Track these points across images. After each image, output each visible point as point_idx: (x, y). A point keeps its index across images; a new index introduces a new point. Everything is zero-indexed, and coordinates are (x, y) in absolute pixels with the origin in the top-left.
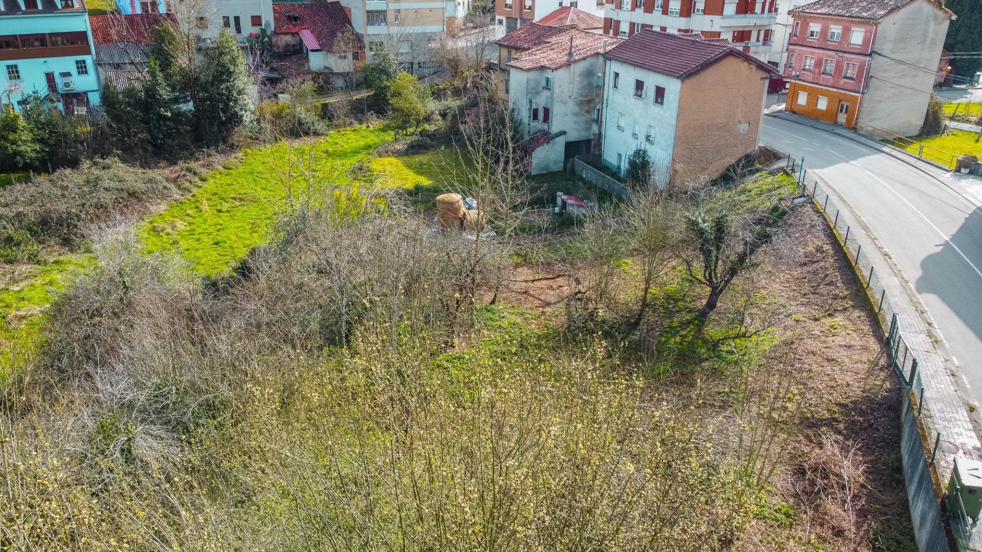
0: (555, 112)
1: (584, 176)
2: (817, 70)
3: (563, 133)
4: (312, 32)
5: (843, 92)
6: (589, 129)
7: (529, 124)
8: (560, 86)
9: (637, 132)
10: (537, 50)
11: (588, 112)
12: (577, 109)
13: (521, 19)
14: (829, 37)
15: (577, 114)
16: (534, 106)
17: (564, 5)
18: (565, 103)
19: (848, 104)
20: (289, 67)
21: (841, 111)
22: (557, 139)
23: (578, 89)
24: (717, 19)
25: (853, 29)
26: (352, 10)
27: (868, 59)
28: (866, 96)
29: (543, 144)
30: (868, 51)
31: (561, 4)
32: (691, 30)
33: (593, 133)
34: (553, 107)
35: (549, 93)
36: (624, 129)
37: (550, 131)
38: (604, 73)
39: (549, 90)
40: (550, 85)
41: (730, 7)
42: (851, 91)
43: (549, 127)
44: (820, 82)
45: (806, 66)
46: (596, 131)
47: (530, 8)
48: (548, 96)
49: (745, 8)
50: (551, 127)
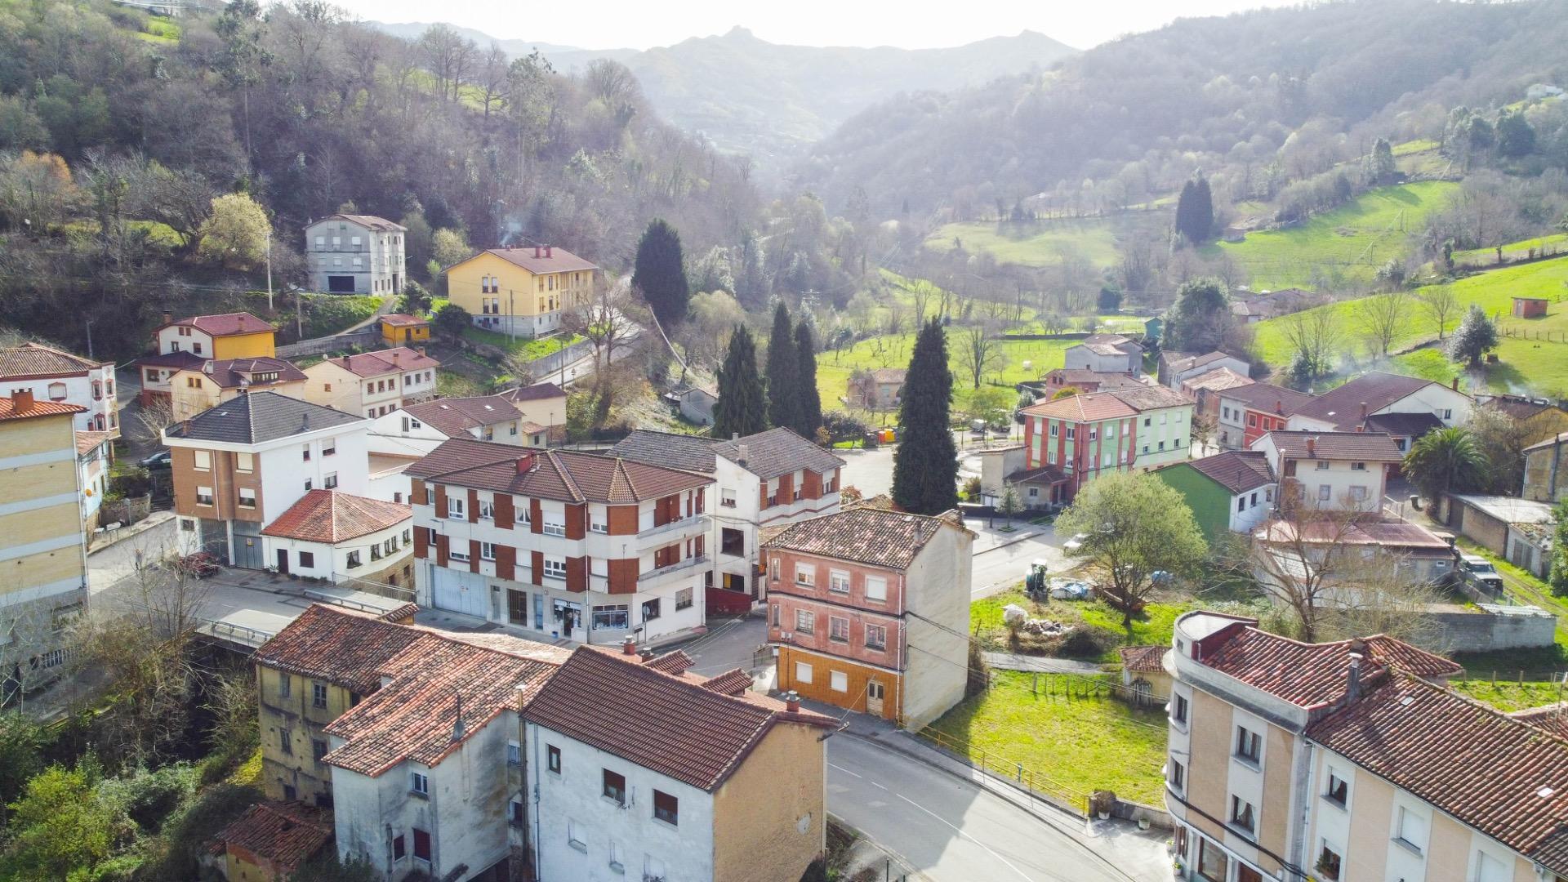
0: (441, 839)
2: (821, 633)
3: (461, 870)
5: (870, 667)
6: (502, 841)
7: (390, 872)
8: (447, 789)
9: (619, 858)
10: (371, 706)
11: (498, 813)
12: (480, 817)
13: (233, 521)
14: (831, 587)
15: (480, 826)
16: (396, 834)
17: (314, 487)
18: (458, 815)
19: (881, 684)
21: (872, 694)
23: (478, 781)
24: (630, 539)
25: (867, 577)
27: (900, 621)
28: (907, 674)
30: (896, 609)
31: (308, 485)
32: (589, 558)
33: (512, 847)
34: (437, 830)
35: (425, 805)
36: (588, 849)
37: (435, 874)
38: (524, 743)
39: (425, 798)
40: (426, 790)
41: (646, 519)
42: (882, 666)
43: (431, 865)
44: (830, 650)
45: (802, 625)
46: (520, 842)
47: (252, 502)
48: (422, 810)
49: (666, 513)
50: (434, 865)
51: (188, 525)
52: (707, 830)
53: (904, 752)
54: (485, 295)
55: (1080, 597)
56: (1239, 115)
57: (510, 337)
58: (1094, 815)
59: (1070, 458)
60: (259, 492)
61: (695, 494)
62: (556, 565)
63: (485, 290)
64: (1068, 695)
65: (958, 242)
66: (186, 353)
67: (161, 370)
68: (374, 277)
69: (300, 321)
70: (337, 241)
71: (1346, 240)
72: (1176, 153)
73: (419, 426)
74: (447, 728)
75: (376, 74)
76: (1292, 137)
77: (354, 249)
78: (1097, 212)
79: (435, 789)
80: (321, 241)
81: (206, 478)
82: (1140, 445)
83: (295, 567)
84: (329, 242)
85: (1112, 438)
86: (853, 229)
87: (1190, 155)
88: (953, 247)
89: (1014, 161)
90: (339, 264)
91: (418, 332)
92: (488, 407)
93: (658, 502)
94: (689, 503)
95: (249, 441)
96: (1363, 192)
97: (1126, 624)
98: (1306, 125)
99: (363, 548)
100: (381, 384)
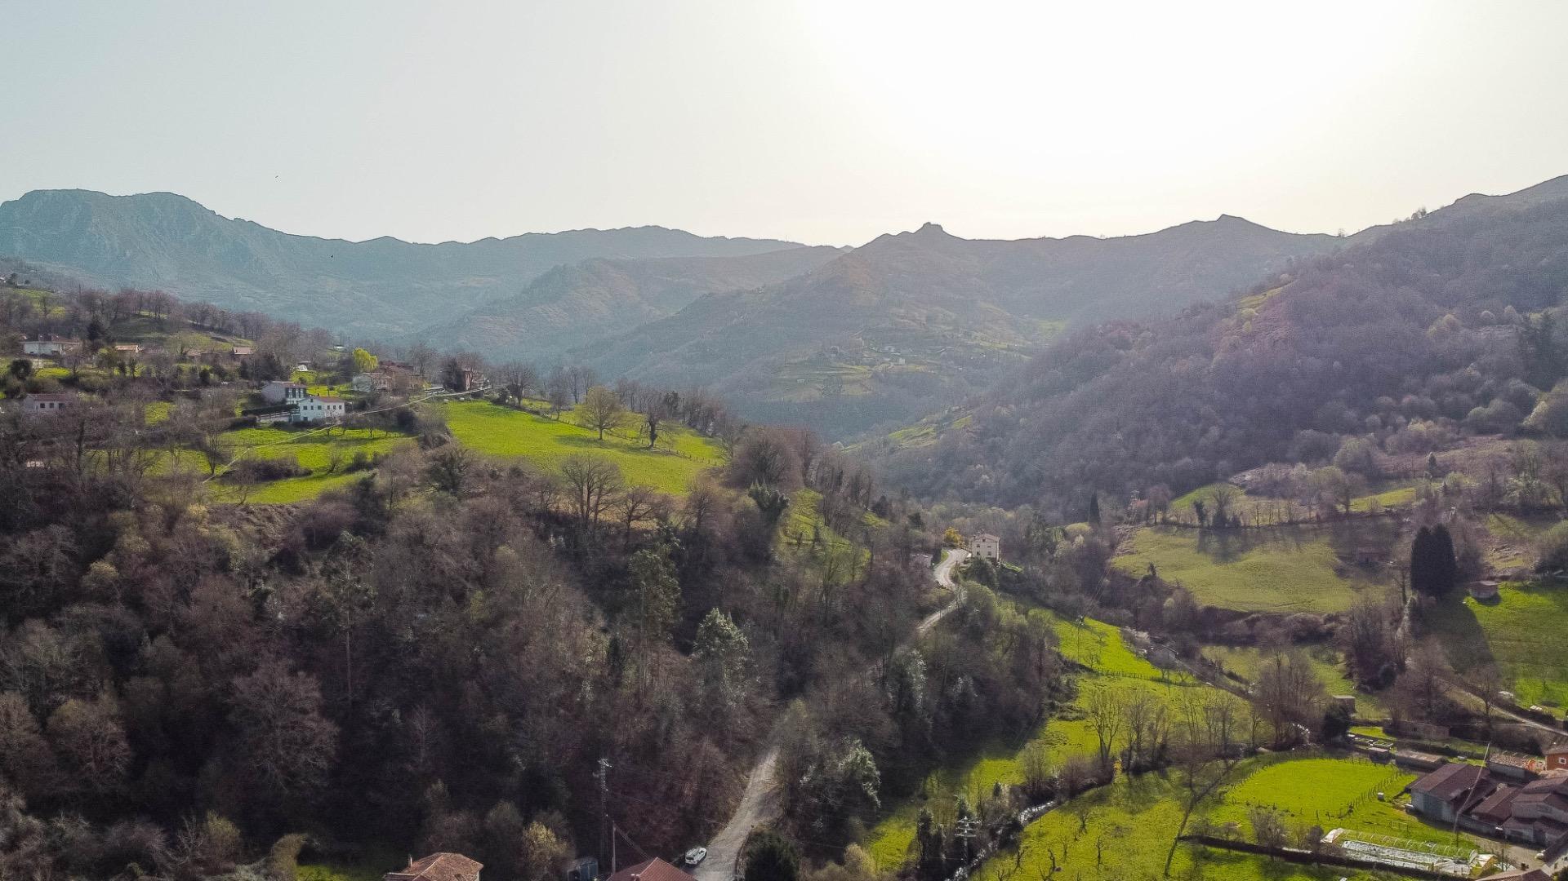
56: (1472, 371)
65: (1152, 568)
72: (1401, 419)
76: (1541, 407)
78: (1313, 515)
87: (1418, 426)
88: (1145, 572)
89: (1214, 431)
98: (1556, 389)
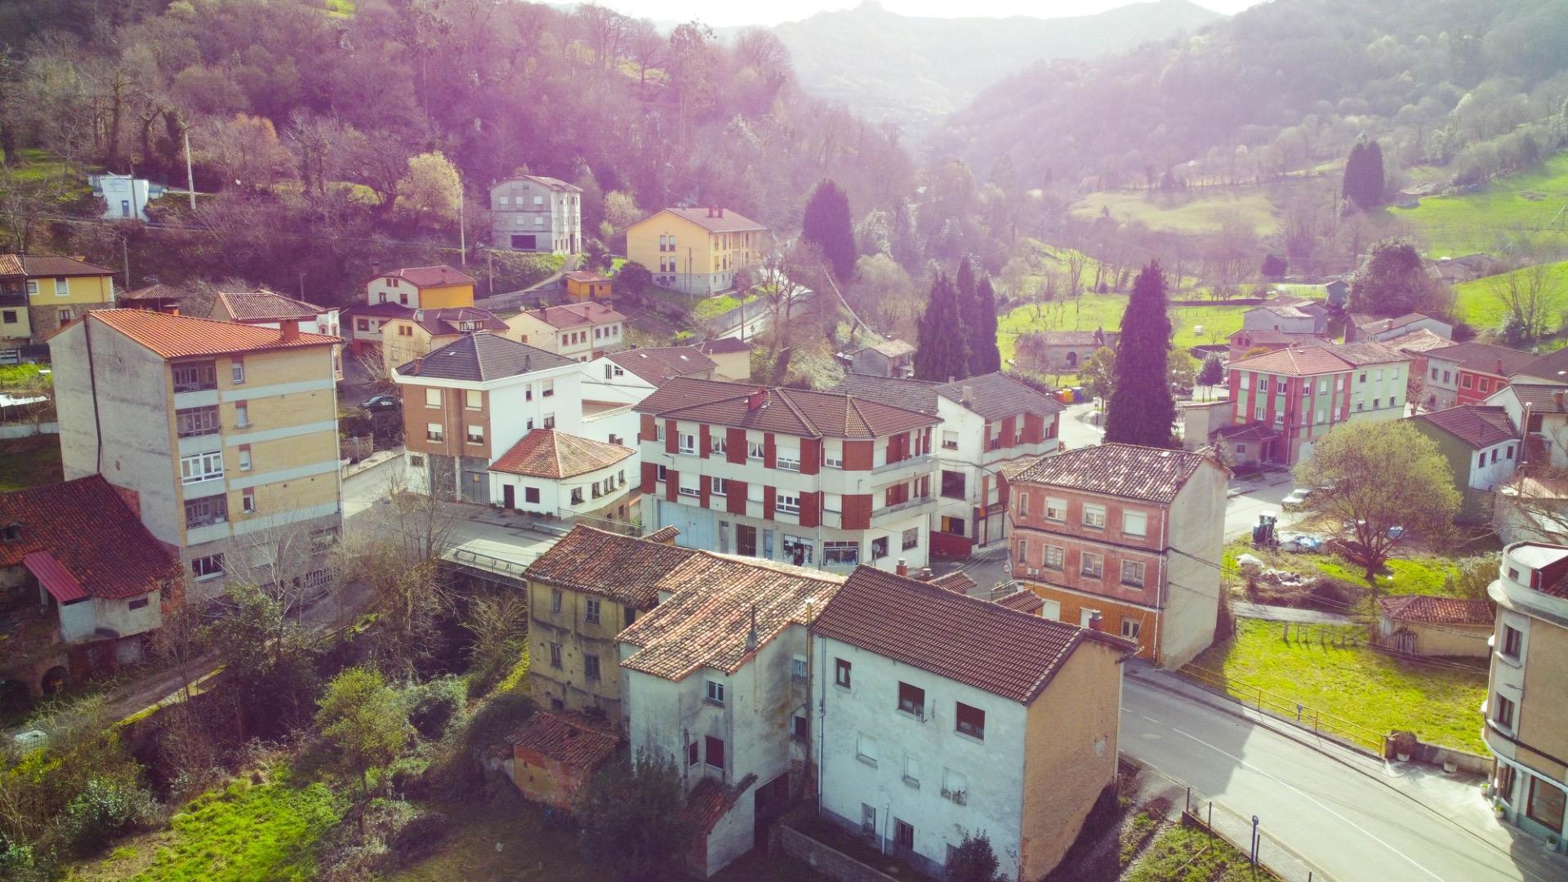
0: (735, 747)
1: (813, 862)
2: (1072, 569)
3: (750, 779)
4: (56, 557)
5: (1126, 604)
6: (785, 754)
7: (686, 776)
8: (742, 698)
9: (914, 772)
10: (657, 617)
11: (782, 726)
12: (767, 729)
13: (461, 458)
14: (1084, 522)
15: (767, 737)
16: (692, 740)
17: (536, 426)
18: (749, 725)
19: (1136, 622)
20: (13, 648)
21: (1127, 632)
22: (744, 795)
23: (767, 692)
24: (865, 475)
25: (1125, 511)
26: (144, 498)
27: (1161, 557)
28: (1167, 612)
29: (721, 812)
30: (1156, 545)
31: (530, 425)
32: (823, 493)
33: (793, 761)
34: (732, 738)
35: (720, 713)
36: (878, 764)
37: (728, 782)
38: (811, 657)
39: (721, 705)
40: (721, 697)
41: (879, 456)
42: (1139, 604)
43: (724, 773)
44: (1081, 586)
45: (1051, 562)
46: (801, 756)
47: (480, 439)
48: (716, 717)
49: (897, 453)
50: (728, 772)
51: (416, 462)
52: (1017, 744)
53: (1169, 689)
54: (663, 254)
55: (1312, 551)
56: (1405, 76)
57: (688, 295)
58: (1392, 757)
59: (1280, 413)
60: (487, 429)
61: (923, 434)
62: (789, 500)
63: (663, 248)
64: (1323, 644)
65: (1106, 210)
66: (393, 304)
67: (371, 319)
68: (554, 236)
69: (491, 277)
70: (520, 200)
71: (1535, 205)
72: (1337, 116)
73: (622, 373)
74: (741, 637)
75: (542, 43)
76: (1466, 98)
77: (535, 209)
78: (1253, 179)
79: (731, 695)
80: (504, 201)
81: (436, 415)
82: (1354, 402)
83: (520, 502)
84: (512, 203)
85: (1326, 394)
86: (1003, 195)
87: (1353, 119)
88: (1100, 215)
89: (1162, 128)
90: (520, 223)
91: (601, 288)
92: (683, 357)
93: (891, 439)
94: (918, 441)
95: (479, 378)
96: (1551, 154)
97: (1369, 578)
98: (1481, 86)
99: (585, 484)
100: (574, 336)
